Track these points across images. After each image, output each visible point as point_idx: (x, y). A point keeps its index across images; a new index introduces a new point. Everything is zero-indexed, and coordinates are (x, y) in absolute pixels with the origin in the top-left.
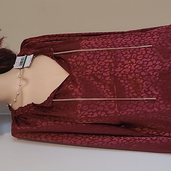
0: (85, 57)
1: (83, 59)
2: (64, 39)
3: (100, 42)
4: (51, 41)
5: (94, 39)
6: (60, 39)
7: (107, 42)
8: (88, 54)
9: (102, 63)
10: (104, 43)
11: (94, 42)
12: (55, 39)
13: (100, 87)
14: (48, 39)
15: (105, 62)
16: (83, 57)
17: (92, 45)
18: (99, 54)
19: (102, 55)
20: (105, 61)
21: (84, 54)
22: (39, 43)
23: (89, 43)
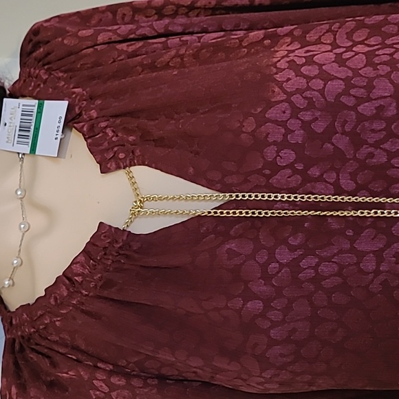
0: (294, 124)
1: (285, 136)
2: (196, 30)
3: (357, 54)
4: (144, 38)
5: (328, 39)
6: (180, 29)
7: (391, 55)
8: (305, 109)
9: (371, 155)
10: (376, 60)
11: (332, 56)
12: (162, 31)
13: (358, 264)
14: (131, 32)
15: (385, 150)
16: (283, 124)
17: (320, 66)
18: (354, 108)
19: (368, 113)
20: (386, 146)
21: (288, 112)
22: (91, 50)
23: (310, 61)
